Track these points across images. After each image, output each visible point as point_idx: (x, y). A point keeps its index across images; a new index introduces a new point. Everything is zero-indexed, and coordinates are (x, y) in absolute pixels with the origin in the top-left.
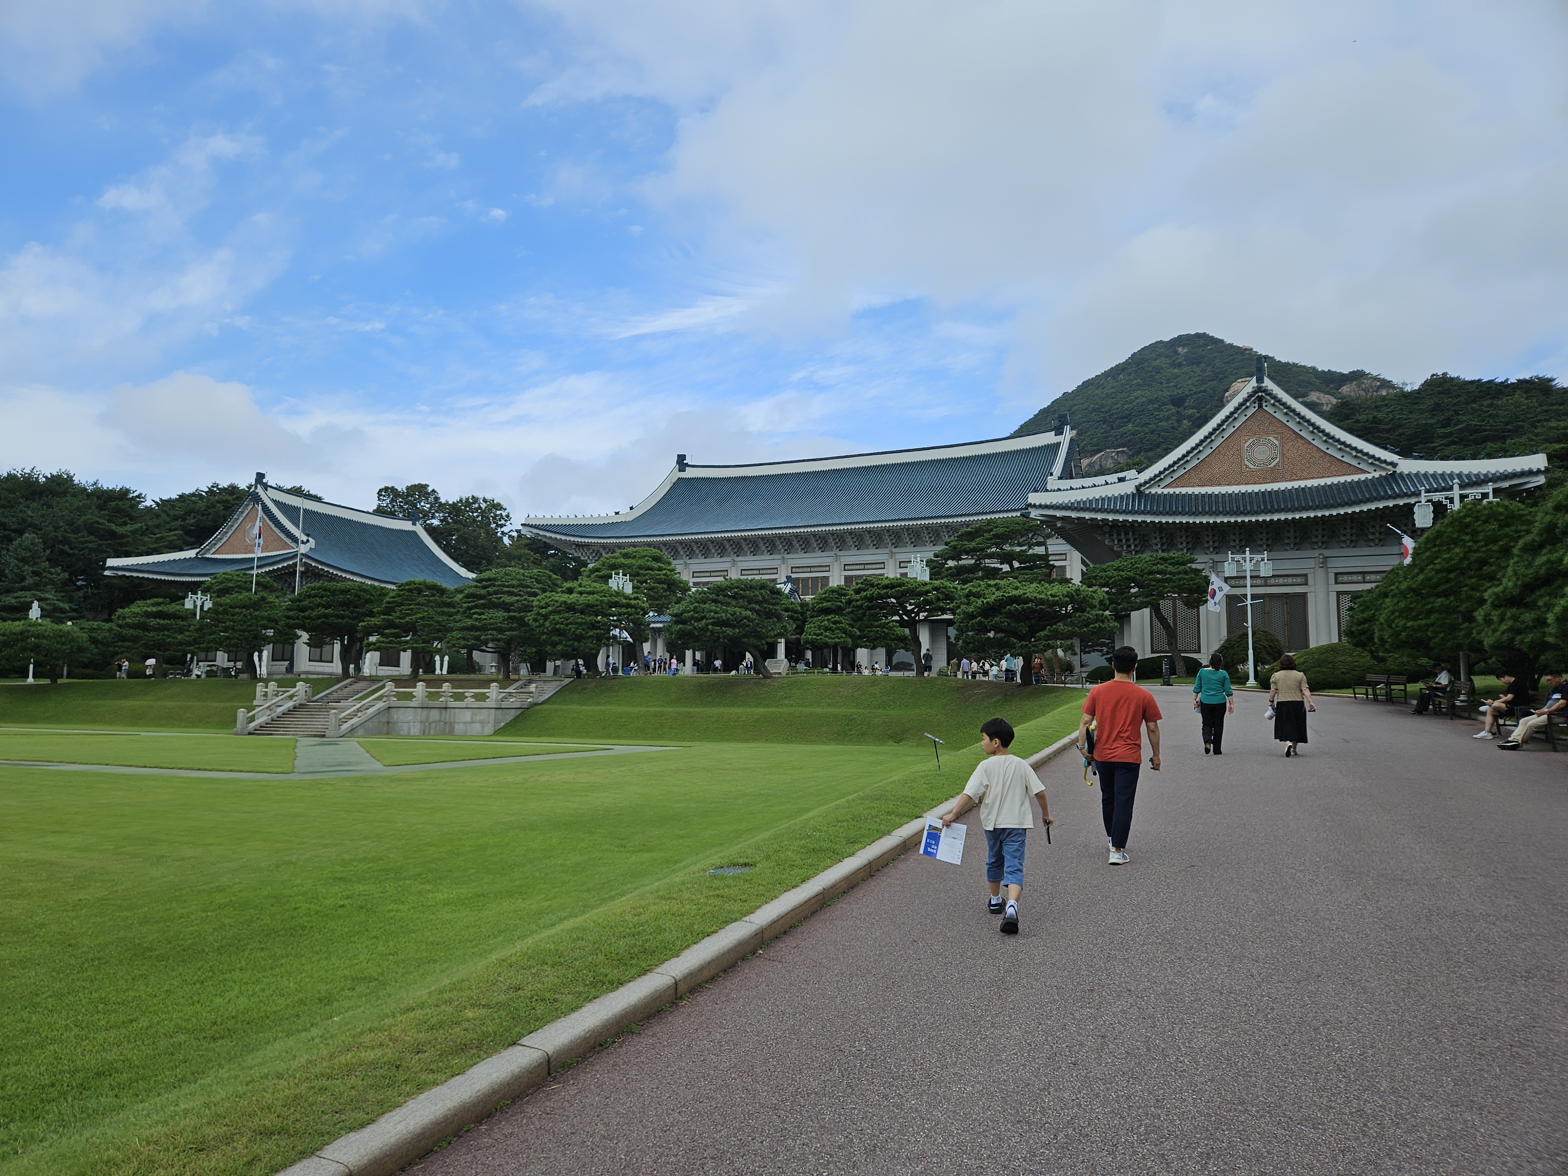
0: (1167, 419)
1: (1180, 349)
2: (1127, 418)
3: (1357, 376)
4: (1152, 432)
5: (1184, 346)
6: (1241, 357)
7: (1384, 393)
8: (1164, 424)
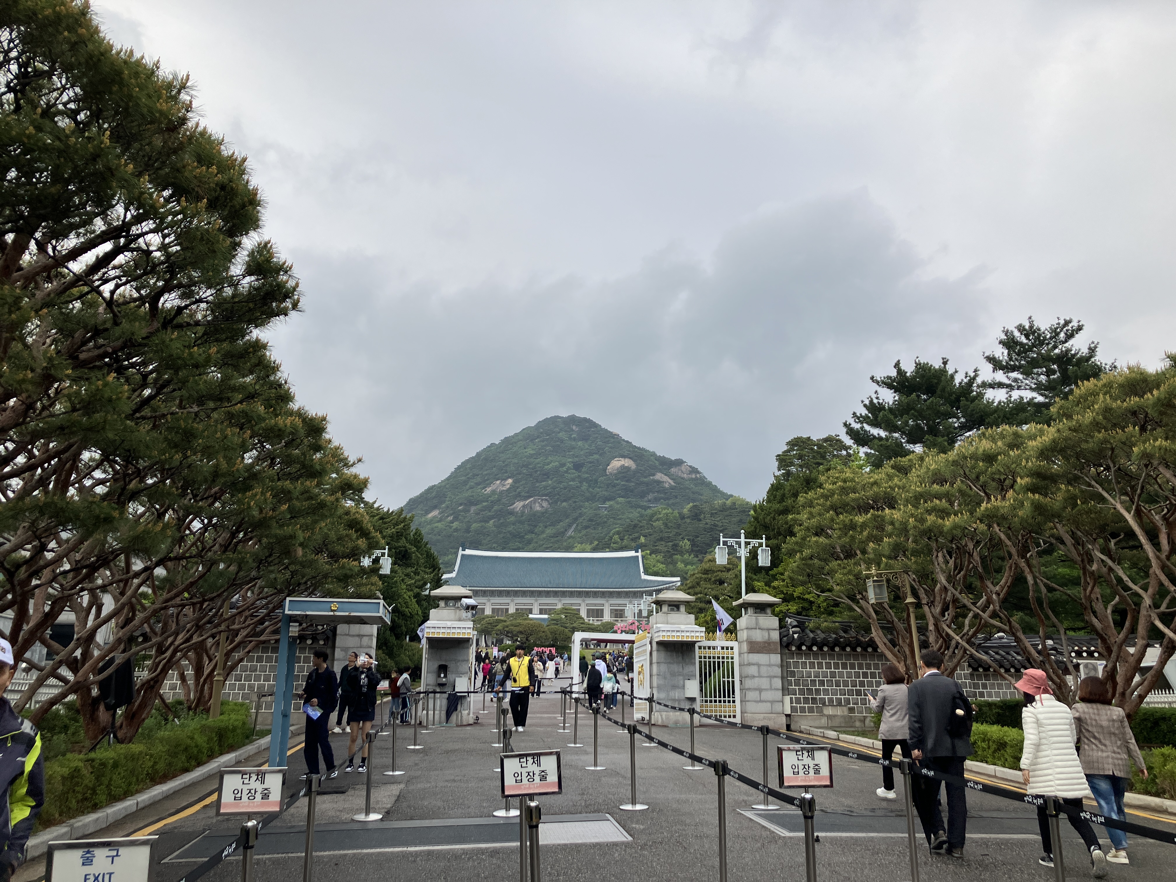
0: (573, 480)
1: (574, 427)
2: (547, 475)
3: (679, 463)
4: (565, 488)
5: (576, 425)
6: (612, 440)
7: (694, 476)
8: (571, 483)
